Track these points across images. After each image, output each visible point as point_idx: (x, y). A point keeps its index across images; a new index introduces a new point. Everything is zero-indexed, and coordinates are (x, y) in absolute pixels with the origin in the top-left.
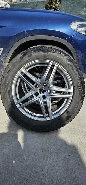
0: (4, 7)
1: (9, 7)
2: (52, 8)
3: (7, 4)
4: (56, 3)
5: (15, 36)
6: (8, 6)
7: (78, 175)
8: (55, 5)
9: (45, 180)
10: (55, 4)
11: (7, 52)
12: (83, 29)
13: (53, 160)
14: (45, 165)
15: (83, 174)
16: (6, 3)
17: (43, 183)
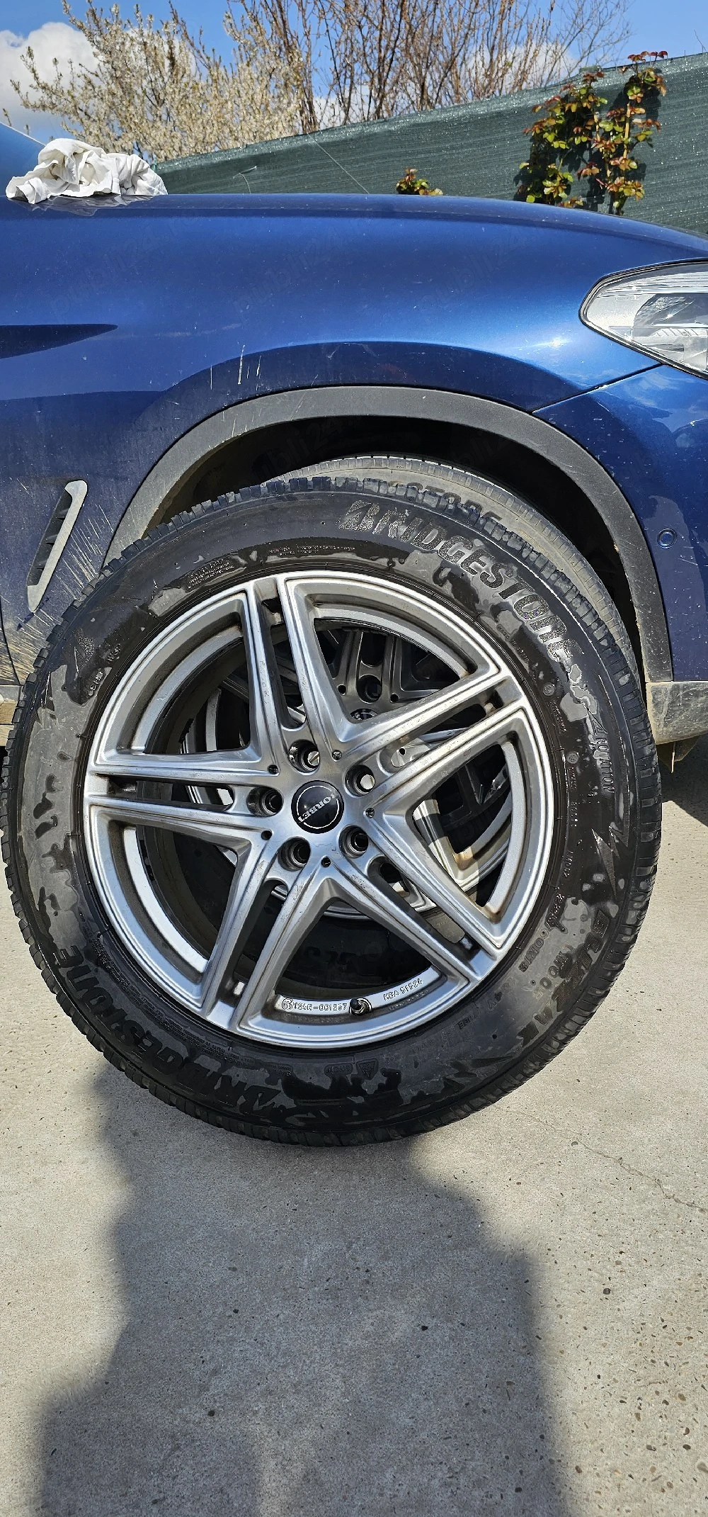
0: (116, 190)
1: (161, 190)
2: (586, 155)
3: (139, 174)
4: (619, 119)
5: (170, 393)
6: (151, 185)
7: (436, 1483)
8: (606, 135)
9: (169, 1482)
10: (608, 127)
11: (118, 507)
12: (696, 330)
13: (284, 1345)
14: (215, 1372)
15: (478, 1484)
16: (132, 162)
17: (149, 1500)
